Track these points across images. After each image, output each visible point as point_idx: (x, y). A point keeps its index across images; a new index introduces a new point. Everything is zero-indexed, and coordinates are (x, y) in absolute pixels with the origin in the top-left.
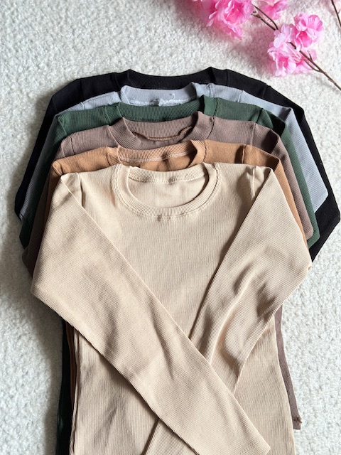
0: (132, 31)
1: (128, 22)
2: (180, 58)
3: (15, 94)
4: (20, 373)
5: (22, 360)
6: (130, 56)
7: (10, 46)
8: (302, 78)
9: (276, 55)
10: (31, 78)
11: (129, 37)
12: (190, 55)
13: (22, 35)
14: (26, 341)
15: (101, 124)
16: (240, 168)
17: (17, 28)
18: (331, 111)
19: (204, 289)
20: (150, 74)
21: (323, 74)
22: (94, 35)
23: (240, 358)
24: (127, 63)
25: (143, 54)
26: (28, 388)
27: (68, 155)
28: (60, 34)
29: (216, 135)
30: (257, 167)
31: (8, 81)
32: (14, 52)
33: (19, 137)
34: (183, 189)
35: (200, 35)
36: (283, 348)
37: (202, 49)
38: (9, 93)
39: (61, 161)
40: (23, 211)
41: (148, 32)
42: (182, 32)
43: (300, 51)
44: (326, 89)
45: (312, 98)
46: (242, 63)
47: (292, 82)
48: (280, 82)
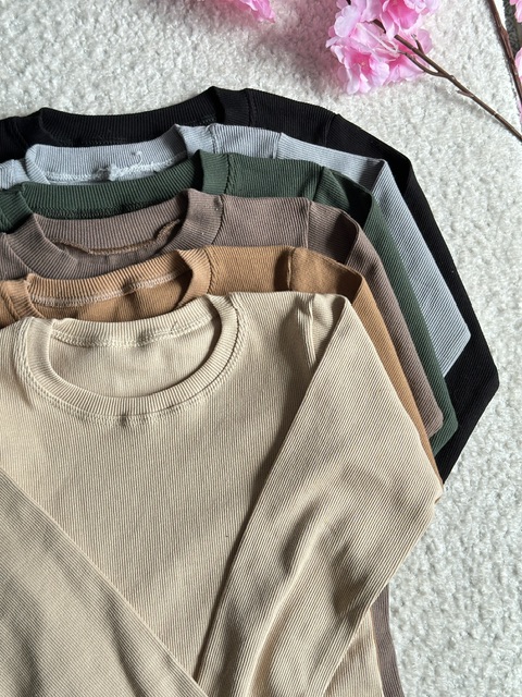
0: (48, 24)
1: (39, 6)
2: (150, 72)
6: (47, 77)
8: (405, 91)
9: (343, 51)
11: (41, 38)
12: (171, 63)
16: (284, 299)
18: (468, 156)
20: (92, 112)
24: (41, 94)
25: (73, 71)
29: (232, 233)
30: (318, 296)
34: (168, 356)
35: (189, 19)
37: (195, 49)
41: (80, 23)
42: (151, 15)
43: (396, 37)
44: (457, 109)
45: (427, 133)
46: (280, 71)
47: (386, 101)
48: (361, 104)
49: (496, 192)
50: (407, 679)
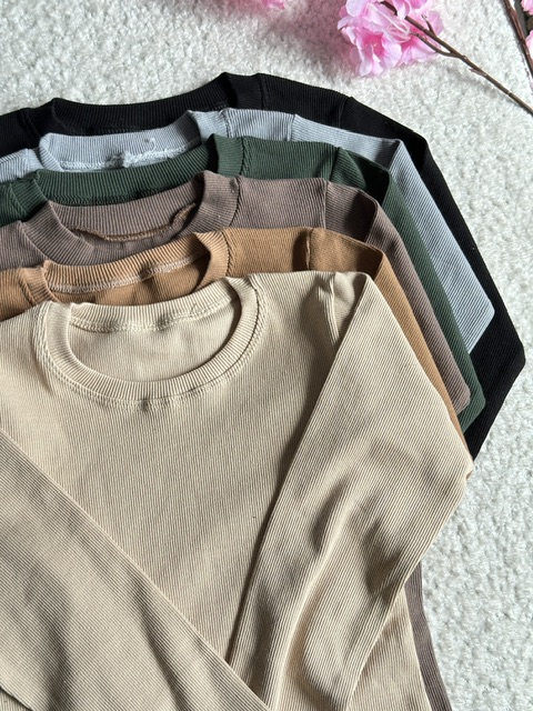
0: (58, 18)
2: (161, 62)
6: (58, 70)
8: (417, 73)
9: (355, 32)
11: (51, 31)
12: (181, 53)
15: (5, 221)
16: (304, 279)
18: (484, 135)
20: (104, 102)
21: (460, 61)
24: (52, 86)
25: (84, 63)
29: (249, 215)
30: (338, 274)
34: (188, 338)
35: (198, 10)
36: (430, 648)
37: (205, 38)
41: (90, 16)
42: (160, 6)
43: (407, 18)
44: (470, 90)
45: (441, 113)
46: (291, 57)
47: (399, 83)
48: (373, 88)
49: (513, 169)
50: (444, 663)
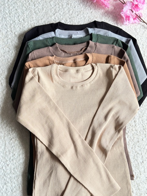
0: (61, 5)
1: (59, 1)
2: (81, 17)
3: (9, 33)
4: (11, 155)
5: (12, 149)
6: (60, 16)
7: (7, 12)
8: (136, 25)
9: (124, 15)
10: (16, 26)
11: (59, 8)
12: (86, 15)
13: (12, 7)
14: (14, 141)
15: (47, 46)
16: (108, 65)
17: (10, 4)
19: (92, 119)
20: (68, 24)
21: (145, 24)
22: (44, 7)
23: (107, 149)
24: (58, 19)
25: (65, 15)
26: (15, 161)
27: (32, 60)
28: (29, 6)
29: (97, 51)
30: (115, 65)
31: (6, 27)
32: (9, 14)
33: (11, 52)
34: (82, 75)
35: (90, 7)
36: (126, 144)
37: (91, 13)
38: (7, 32)
39: (29, 62)
40: (13, 84)
41: (67, 5)
42: (82, 5)
43: (135, 14)
45: (140, 34)
46: (109, 19)
47: (132, 27)
48: (126, 27)
